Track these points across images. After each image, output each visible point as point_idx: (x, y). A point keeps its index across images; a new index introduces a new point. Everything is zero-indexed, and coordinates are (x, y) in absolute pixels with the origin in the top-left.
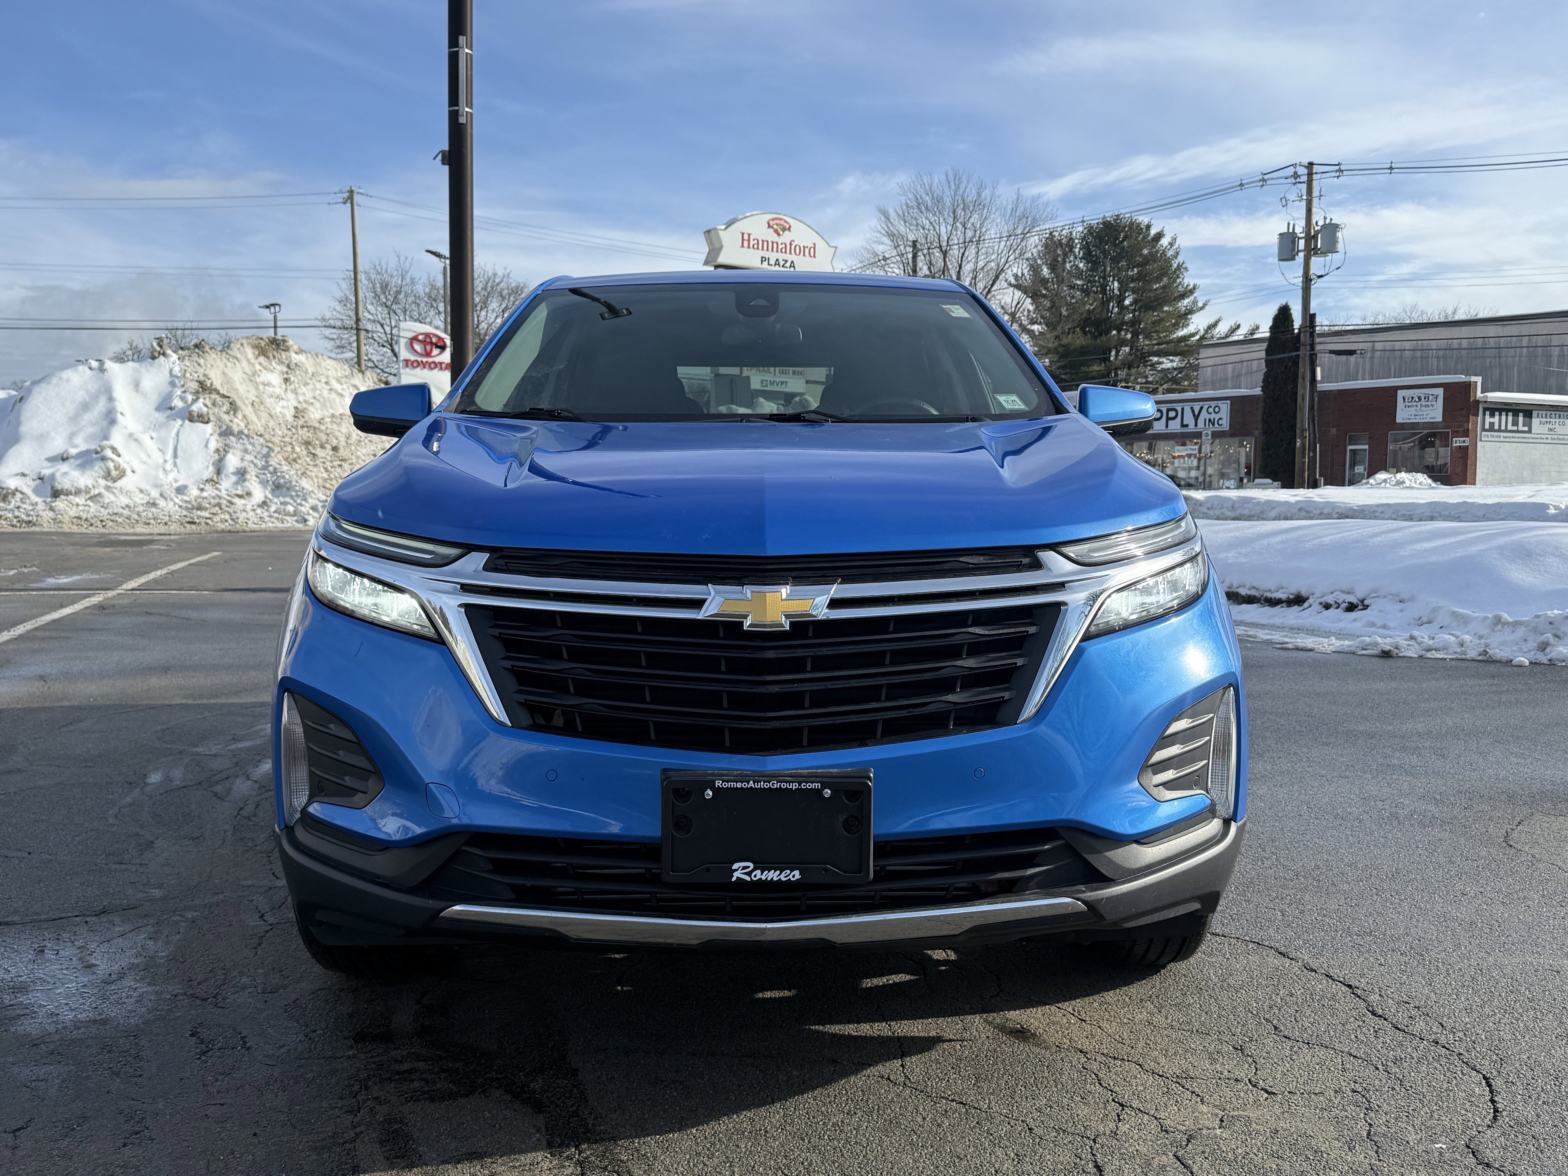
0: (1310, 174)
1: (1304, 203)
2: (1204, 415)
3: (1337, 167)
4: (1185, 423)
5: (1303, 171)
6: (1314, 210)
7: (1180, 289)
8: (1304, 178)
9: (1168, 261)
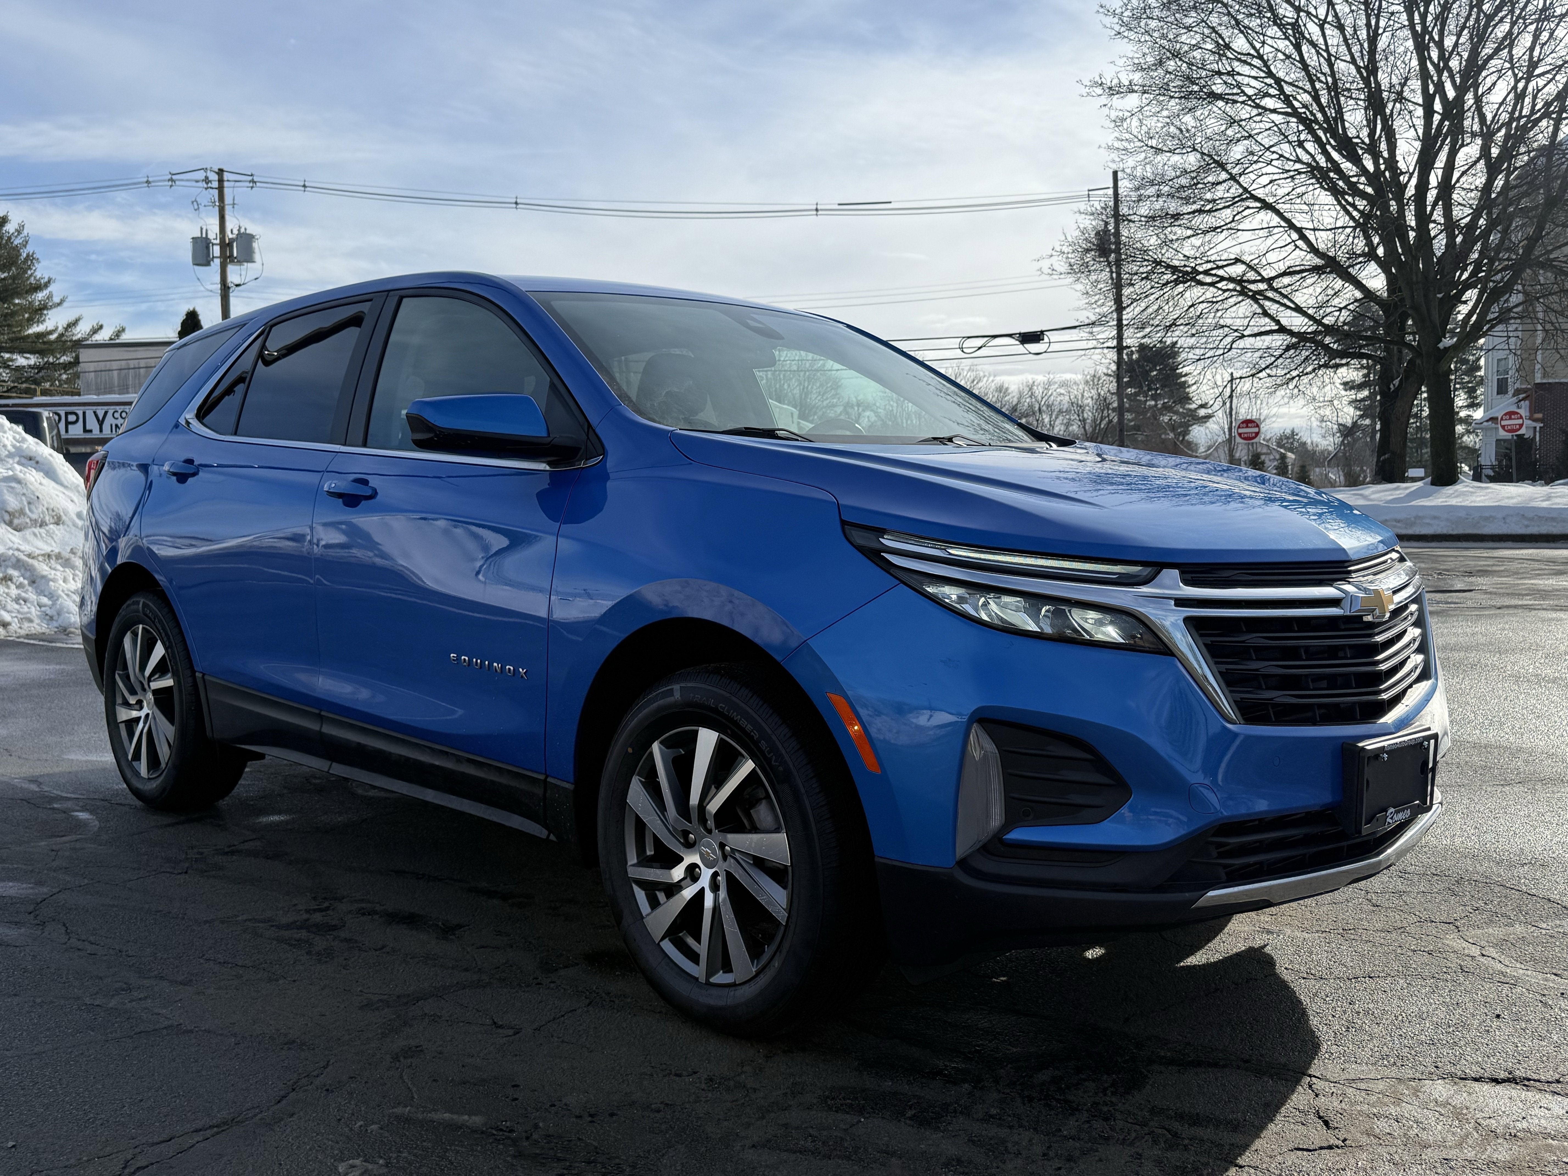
0: (221, 181)
1: (217, 209)
2: (109, 420)
3: (250, 178)
4: (88, 428)
5: (214, 177)
6: (227, 217)
7: (32, 280)
8: (215, 184)
9: (17, 249)
